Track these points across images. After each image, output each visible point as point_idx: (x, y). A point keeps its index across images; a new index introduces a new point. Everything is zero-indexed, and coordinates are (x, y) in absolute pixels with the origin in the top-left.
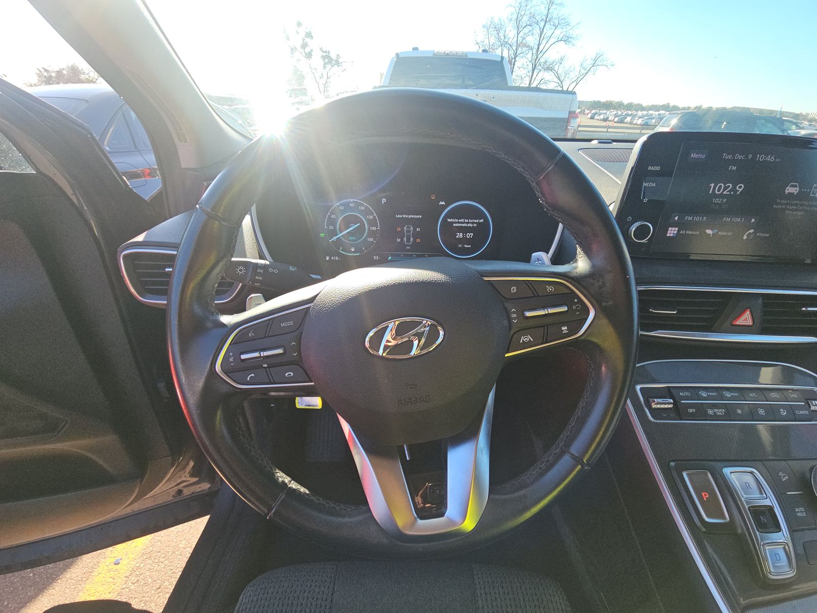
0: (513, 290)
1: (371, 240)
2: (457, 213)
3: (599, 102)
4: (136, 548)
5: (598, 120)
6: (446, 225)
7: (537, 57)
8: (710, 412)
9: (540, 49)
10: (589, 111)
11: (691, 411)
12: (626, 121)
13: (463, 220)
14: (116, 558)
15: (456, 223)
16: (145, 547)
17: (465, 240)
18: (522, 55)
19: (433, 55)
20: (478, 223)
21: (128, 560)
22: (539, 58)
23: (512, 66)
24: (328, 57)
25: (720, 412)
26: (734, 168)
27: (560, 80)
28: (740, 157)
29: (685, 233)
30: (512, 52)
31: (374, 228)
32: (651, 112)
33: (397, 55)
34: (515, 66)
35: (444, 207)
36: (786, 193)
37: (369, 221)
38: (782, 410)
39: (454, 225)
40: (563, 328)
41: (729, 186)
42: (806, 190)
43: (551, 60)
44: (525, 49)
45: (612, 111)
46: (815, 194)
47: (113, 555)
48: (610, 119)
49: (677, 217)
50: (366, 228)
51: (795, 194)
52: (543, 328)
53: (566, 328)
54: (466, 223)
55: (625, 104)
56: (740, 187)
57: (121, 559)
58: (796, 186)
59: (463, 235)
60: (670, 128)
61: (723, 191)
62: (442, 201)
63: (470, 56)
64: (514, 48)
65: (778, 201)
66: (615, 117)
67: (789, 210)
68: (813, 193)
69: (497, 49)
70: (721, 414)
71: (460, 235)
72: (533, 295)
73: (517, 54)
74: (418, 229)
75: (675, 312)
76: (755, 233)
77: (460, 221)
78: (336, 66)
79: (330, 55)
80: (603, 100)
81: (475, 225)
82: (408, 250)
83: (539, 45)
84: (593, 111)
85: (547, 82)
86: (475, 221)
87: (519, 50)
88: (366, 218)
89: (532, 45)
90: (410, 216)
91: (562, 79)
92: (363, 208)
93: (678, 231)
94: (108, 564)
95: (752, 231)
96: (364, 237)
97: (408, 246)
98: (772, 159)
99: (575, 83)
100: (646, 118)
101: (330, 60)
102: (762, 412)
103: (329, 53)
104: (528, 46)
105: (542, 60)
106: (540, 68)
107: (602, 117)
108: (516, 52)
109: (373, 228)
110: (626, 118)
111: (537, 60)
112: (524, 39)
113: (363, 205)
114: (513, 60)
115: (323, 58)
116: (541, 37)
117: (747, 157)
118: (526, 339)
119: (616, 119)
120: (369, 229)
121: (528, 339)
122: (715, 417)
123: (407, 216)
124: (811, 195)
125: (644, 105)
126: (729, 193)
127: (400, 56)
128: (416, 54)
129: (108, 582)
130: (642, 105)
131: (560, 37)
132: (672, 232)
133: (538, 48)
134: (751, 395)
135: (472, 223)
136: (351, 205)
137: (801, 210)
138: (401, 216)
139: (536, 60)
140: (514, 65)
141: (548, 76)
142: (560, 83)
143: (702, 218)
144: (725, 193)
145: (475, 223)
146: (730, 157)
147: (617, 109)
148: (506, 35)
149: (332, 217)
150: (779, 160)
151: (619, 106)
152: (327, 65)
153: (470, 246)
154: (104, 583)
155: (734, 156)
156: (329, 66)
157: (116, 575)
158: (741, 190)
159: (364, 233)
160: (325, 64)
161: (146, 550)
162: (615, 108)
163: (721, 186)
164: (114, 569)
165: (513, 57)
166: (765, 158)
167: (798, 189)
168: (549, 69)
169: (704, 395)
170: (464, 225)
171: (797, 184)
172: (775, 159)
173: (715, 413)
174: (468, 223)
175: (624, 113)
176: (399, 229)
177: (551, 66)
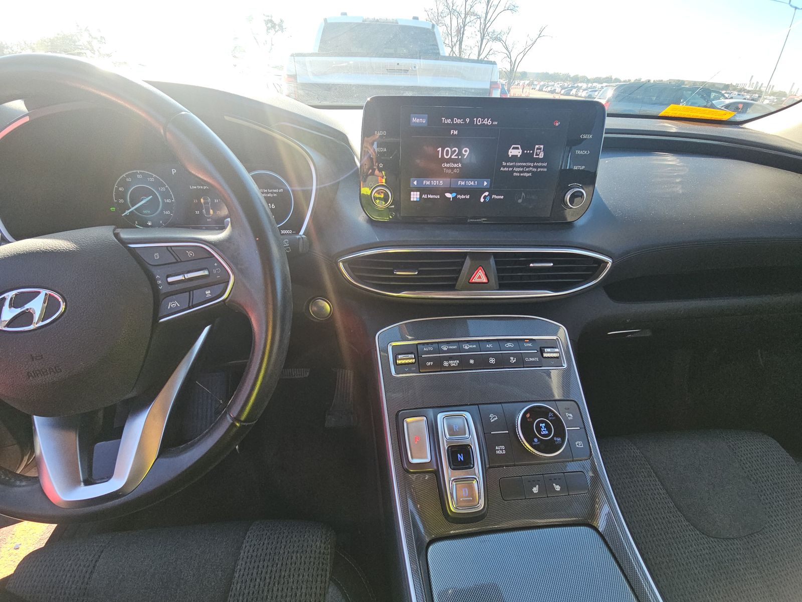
0: (156, 256)
1: (168, 213)
3: (547, 74)
4: (34, 534)
5: (546, 92)
7: (485, 26)
8: (446, 364)
9: (488, 19)
10: (537, 83)
11: (429, 364)
12: (571, 93)
14: (16, 544)
16: (42, 534)
18: (470, 24)
19: (363, 21)
20: (278, 194)
21: (27, 545)
22: (487, 27)
23: (461, 35)
24: (271, 21)
25: (454, 363)
26: (456, 132)
27: (508, 51)
28: (459, 121)
29: (427, 196)
30: (460, 21)
32: (595, 84)
33: (325, 20)
34: (464, 36)
36: (510, 156)
37: (162, 193)
38: (512, 358)
40: (207, 292)
41: (455, 151)
42: (528, 152)
43: (498, 31)
44: (473, 18)
45: (560, 82)
46: (539, 155)
47: (13, 541)
48: (557, 91)
49: (416, 181)
50: (160, 200)
51: (519, 156)
52: (188, 293)
53: (209, 292)
55: (572, 76)
56: (466, 151)
57: (20, 545)
58: (517, 148)
60: (606, 100)
61: (451, 156)
63: (400, 23)
64: (463, 16)
65: (504, 164)
66: (562, 90)
67: (517, 172)
68: (537, 155)
69: (445, 17)
70: (454, 365)
72: (175, 261)
73: (466, 23)
75: (416, 273)
76: (490, 195)
78: (280, 32)
79: (273, 19)
80: (551, 72)
83: (487, 13)
84: (542, 83)
85: (496, 53)
87: (468, 20)
88: (158, 190)
89: (479, 13)
91: (510, 50)
92: (152, 180)
93: (421, 195)
94: (9, 549)
95: (487, 194)
96: (159, 210)
97: (209, 218)
98: (489, 123)
99: (522, 54)
100: (590, 90)
101: (274, 26)
102: (492, 361)
103: (272, 17)
104: (476, 15)
105: (490, 30)
106: (488, 38)
107: (549, 89)
108: (465, 20)
109: (168, 201)
110: (572, 90)
111: (486, 30)
112: (472, 7)
113: (152, 176)
114: (462, 29)
115: (267, 22)
116: (488, 5)
117: (465, 121)
118: (173, 305)
119: (563, 92)
120: (163, 202)
121: (175, 305)
122: (450, 368)
123: (202, 187)
124: (535, 156)
125: (589, 78)
126: (457, 157)
127: (329, 21)
128: (344, 20)
129: (10, 565)
130: (587, 78)
131: (507, 7)
132: (415, 196)
133: (486, 17)
134: (487, 346)
135: (272, 193)
136: (139, 176)
137: (528, 172)
138: (195, 187)
139: (484, 30)
140: (463, 34)
141: (497, 46)
142: (508, 54)
143: (439, 183)
144: (452, 157)
145: (275, 193)
146: (449, 121)
147: (564, 81)
148: (454, 2)
149: (120, 189)
150: (496, 123)
151: (566, 78)
152: (270, 31)
154: (6, 565)
155: (452, 120)
156: (272, 31)
157: (16, 558)
158: (467, 153)
159: (159, 205)
160: (268, 29)
161: (43, 536)
162: (562, 80)
163: (447, 151)
164: (14, 554)
165: (462, 26)
166: (482, 121)
167: (520, 151)
168: (497, 39)
169: (445, 348)
171: (519, 146)
172: (492, 123)
173: (450, 364)
174: (268, 193)
175: (570, 85)
176: (195, 201)
177: (499, 36)
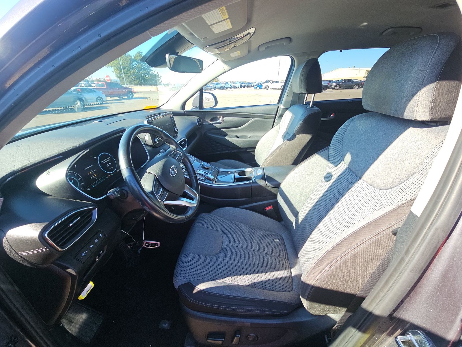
2: (102, 158)
6: (101, 164)
17: (110, 166)
31: (80, 179)
35: (97, 159)
37: (76, 177)
39: (104, 163)
62: (95, 157)
71: (108, 165)
74: (95, 170)
77: (104, 161)
81: (109, 160)
82: (97, 180)
86: (108, 158)
88: (74, 177)
90: (89, 167)
97: (96, 178)
120: (78, 180)
138: (86, 169)
159: (77, 182)
170: (106, 161)
176: (88, 174)
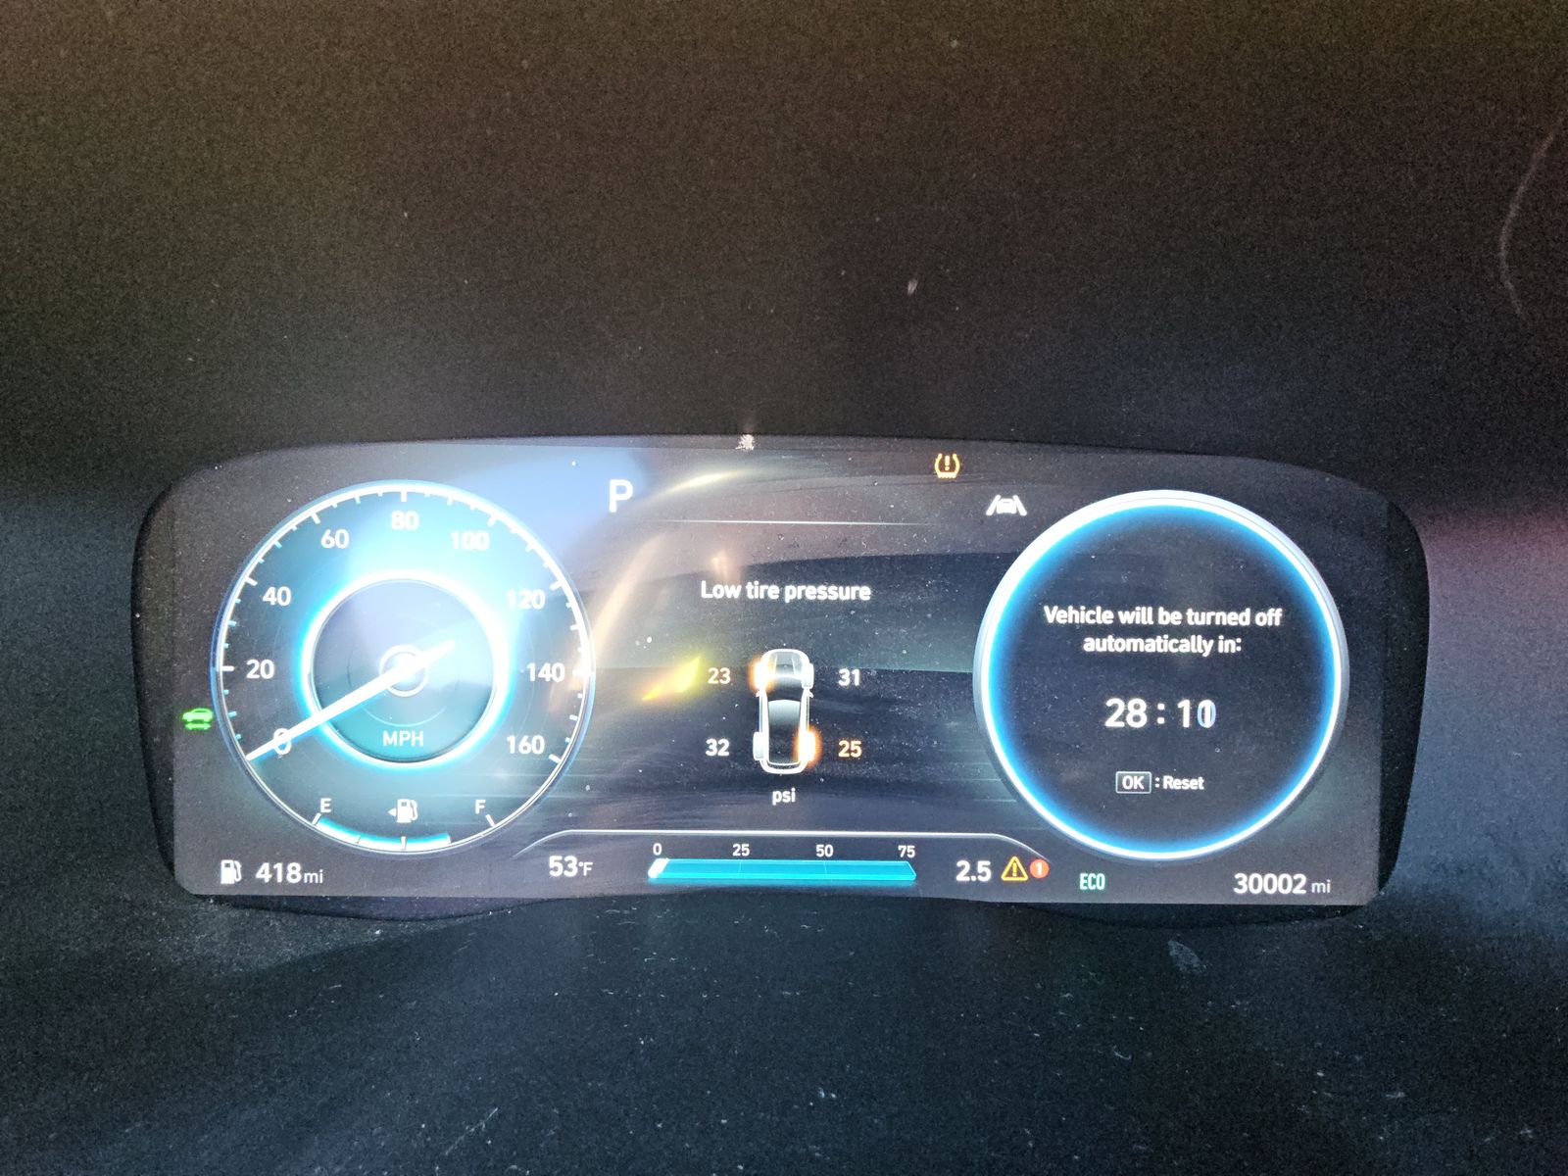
1: (532, 746)
2: (1106, 571)
6: (1034, 646)
13: (1142, 615)
15: (1100, 631)
17: (1161, 746)
20: (1249, 635)
35: (1022, 532)
39: (1091, 645)
50: (499, 668)
54: (1175, 632)
59: (1152, 714)
62: (1007, 495)
74: (848, 677)
77: (1126, 618)
81: (1229, 646)
86: (1231, 619)
92: (476, 540)
97: (783, 782)
113: (477, 520)
120: (520, 676)
135: (1211, 632)
145: (1230, 632)
149: (271, 596)
153: (1197, 784)
170: (1151, 646)
174: (1181, 631)
